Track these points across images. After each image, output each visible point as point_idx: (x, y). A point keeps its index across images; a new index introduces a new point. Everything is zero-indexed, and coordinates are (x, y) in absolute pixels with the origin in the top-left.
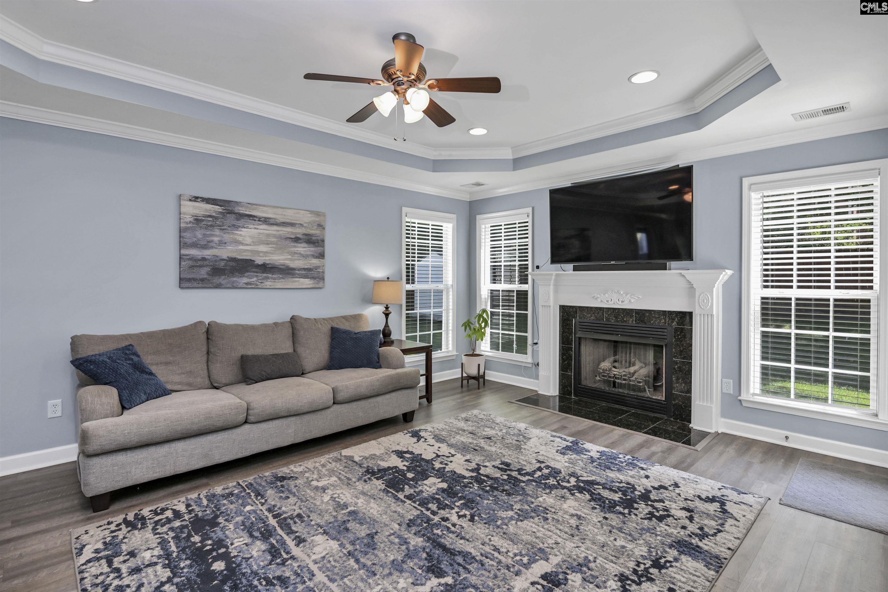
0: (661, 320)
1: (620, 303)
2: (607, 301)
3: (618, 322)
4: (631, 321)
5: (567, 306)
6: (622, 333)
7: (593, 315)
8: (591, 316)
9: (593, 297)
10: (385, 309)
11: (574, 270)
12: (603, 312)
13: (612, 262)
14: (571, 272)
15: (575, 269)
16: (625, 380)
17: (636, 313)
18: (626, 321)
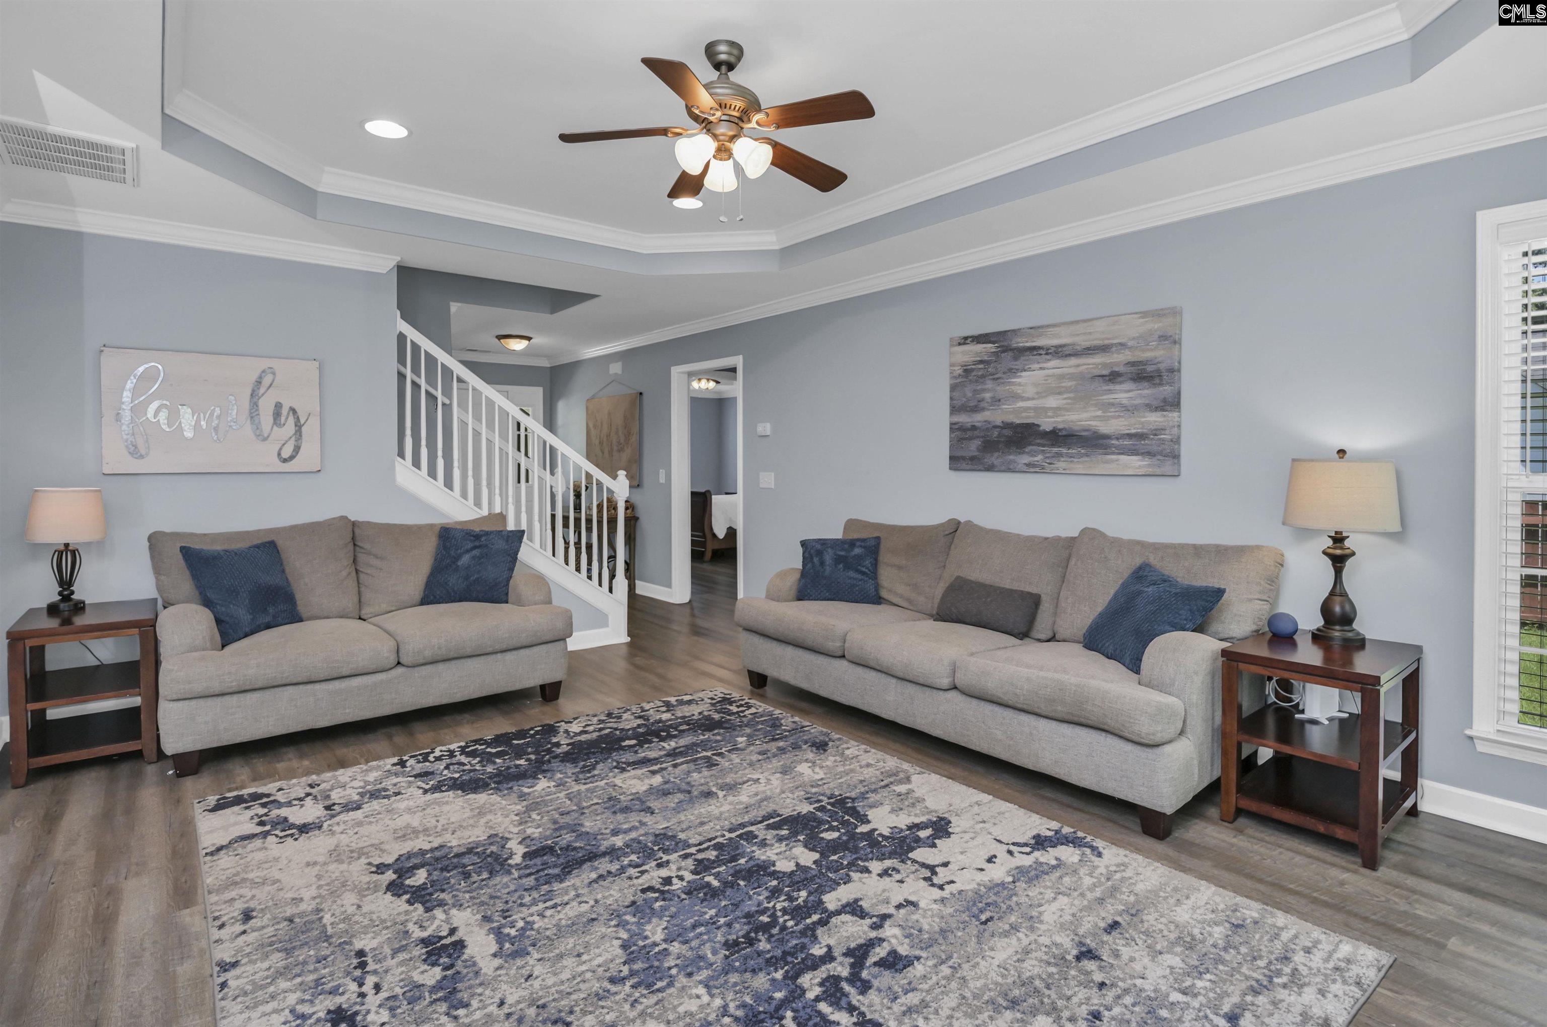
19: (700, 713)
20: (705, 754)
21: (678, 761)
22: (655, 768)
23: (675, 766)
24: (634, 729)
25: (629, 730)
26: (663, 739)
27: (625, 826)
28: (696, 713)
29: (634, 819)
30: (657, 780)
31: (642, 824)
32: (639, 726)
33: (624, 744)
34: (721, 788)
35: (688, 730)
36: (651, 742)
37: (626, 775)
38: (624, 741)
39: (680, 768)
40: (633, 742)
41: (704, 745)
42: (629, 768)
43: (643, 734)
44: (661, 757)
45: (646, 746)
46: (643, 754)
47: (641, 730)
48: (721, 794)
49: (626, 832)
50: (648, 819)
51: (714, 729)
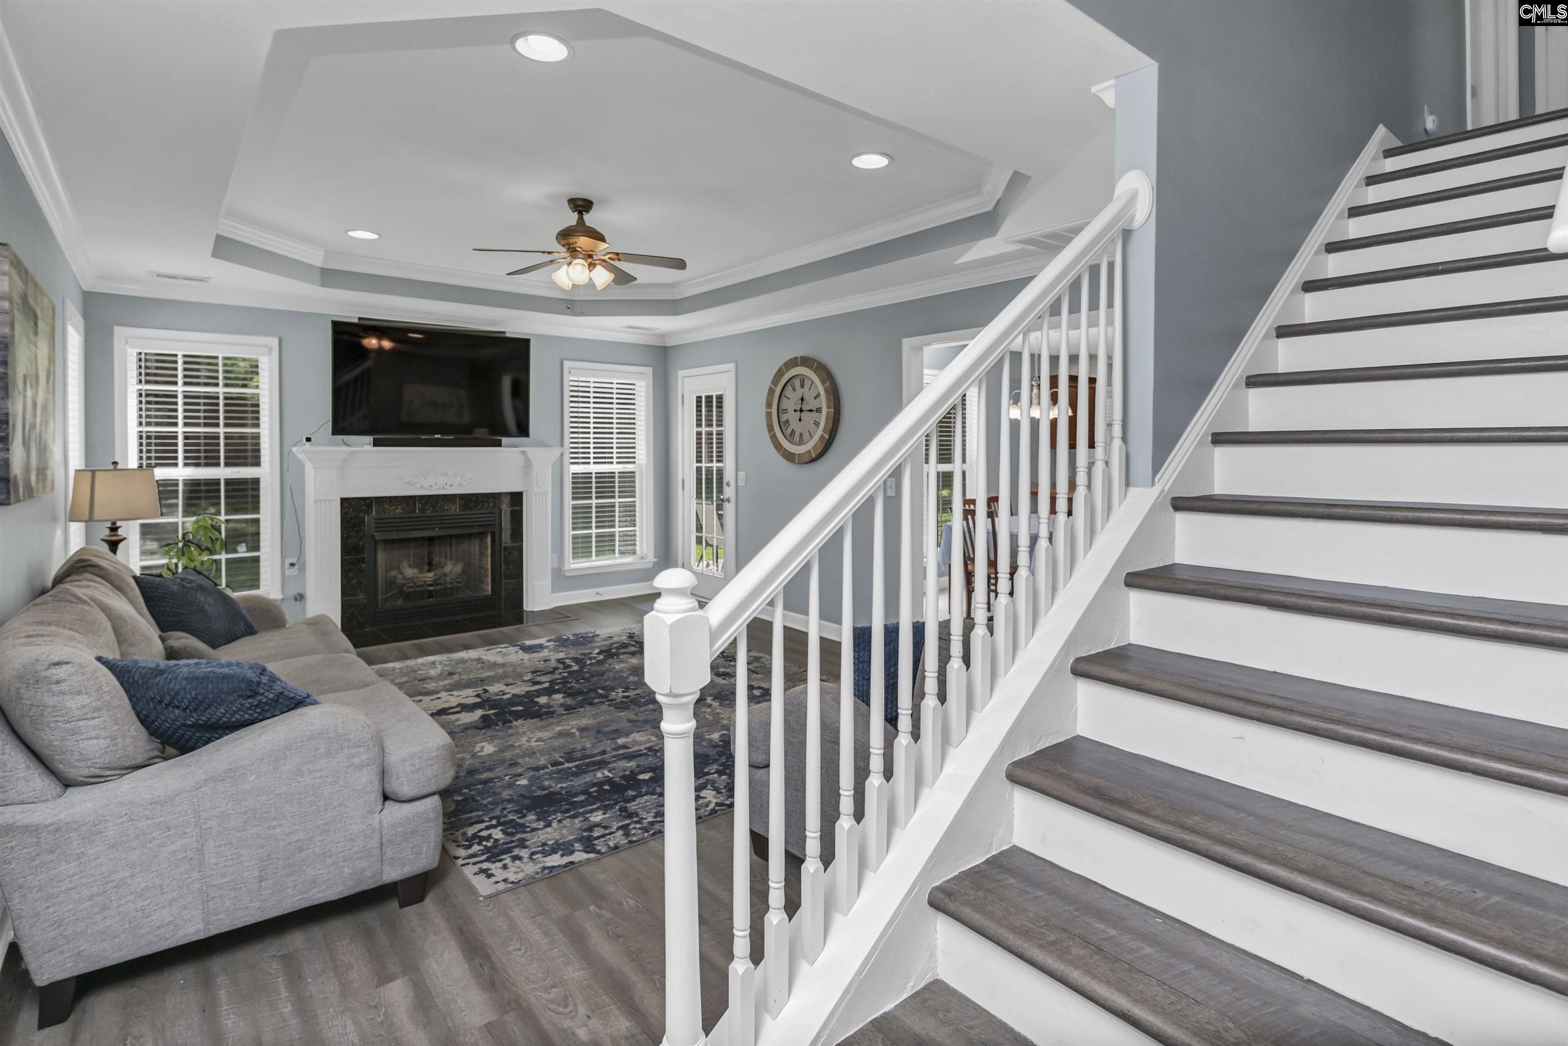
0: (489, 504)
1: (448, 487)
2: (431, 486)
3: (437, 511)
4: (455, 509)
5: (354, 499)
6: (439, 526)
7: (399, 507)
8: (396, 508)
9: (409, 483)
10: (107, 532)
11: (375, 445)
12: (415, 501)
13: (436, 436)
14: (370, 448)
15: (376, 443)
16: (440, 584)
17: (460, 499)
18: (447, 510)
19: (549, 825)
20: (570, 765)
21: (599, 758)
22: (621, 751)
23: (604, 752)
24: (640, 795)
25: (646, 794)
26: (609, 781)
27: (647, 713)
28: (555, 824)
29: (642, 717)
30: (621, 741)
31: (637, 715)
32: (633, 799)
33: (650, 774)
34: (572, 735)
35: (576, 795)
36: (623, 777)
37: (648, 745)
38: (651, 778)
39: (600, 750)
40: (642, 777)
41: (568, 774)
42: (645, 751)
43: (630, 787)
44: (614, 762)
45: (627, 772)
46: (631, 764)
47: (631, 793)
48: (574, 731)
49: (646, 710)
50: (633, 717)
51: (546, 795)
